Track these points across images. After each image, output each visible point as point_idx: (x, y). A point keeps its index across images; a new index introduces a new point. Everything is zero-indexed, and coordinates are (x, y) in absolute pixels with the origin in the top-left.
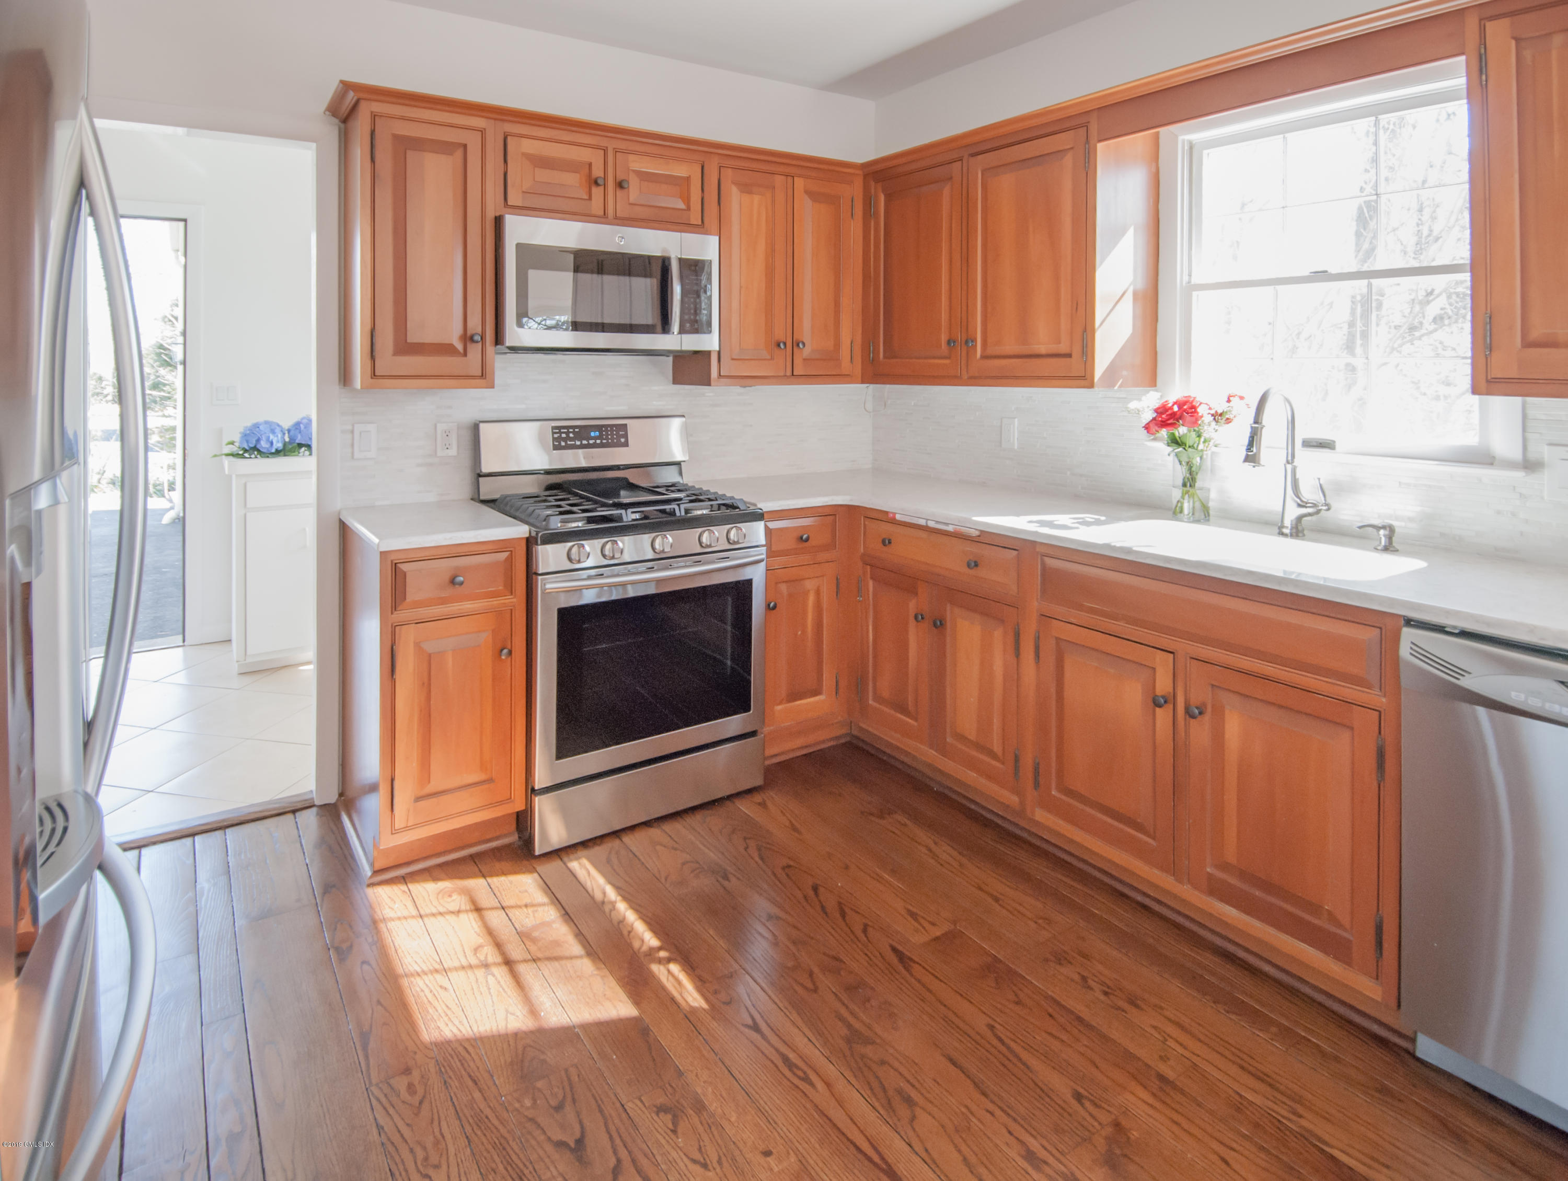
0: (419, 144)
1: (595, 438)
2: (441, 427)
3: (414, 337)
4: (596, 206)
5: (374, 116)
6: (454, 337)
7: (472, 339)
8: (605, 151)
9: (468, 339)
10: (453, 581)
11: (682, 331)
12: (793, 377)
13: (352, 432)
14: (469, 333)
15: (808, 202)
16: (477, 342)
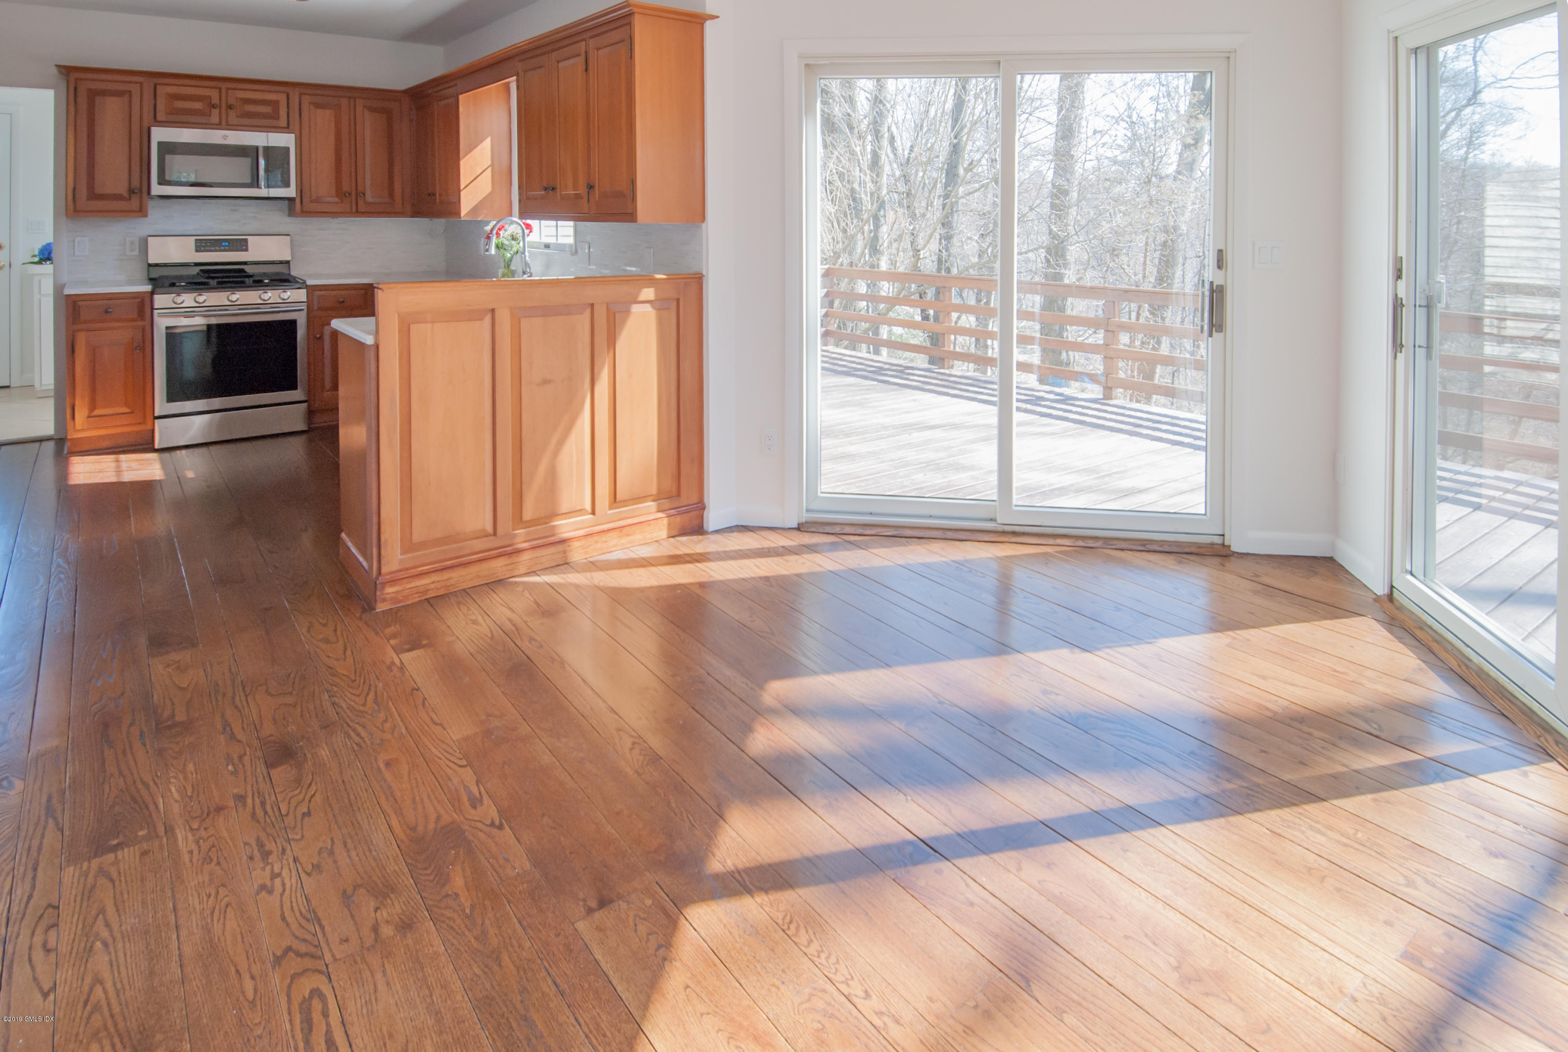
0: (103, 93)
1: (226, 246)
2: (128, 239)
3: (98, 190)
4: (215, 119)
5: (76, 80)
6: (122, 189)
7: (134, 193)
8: (220, 89)
9: (131, 191)
10: (107, 312)
11: (268, 186)
12: (358, 213)
13: (74, 241)
14: (132, 187)
15: (367, 113)
16: (136, 193)
